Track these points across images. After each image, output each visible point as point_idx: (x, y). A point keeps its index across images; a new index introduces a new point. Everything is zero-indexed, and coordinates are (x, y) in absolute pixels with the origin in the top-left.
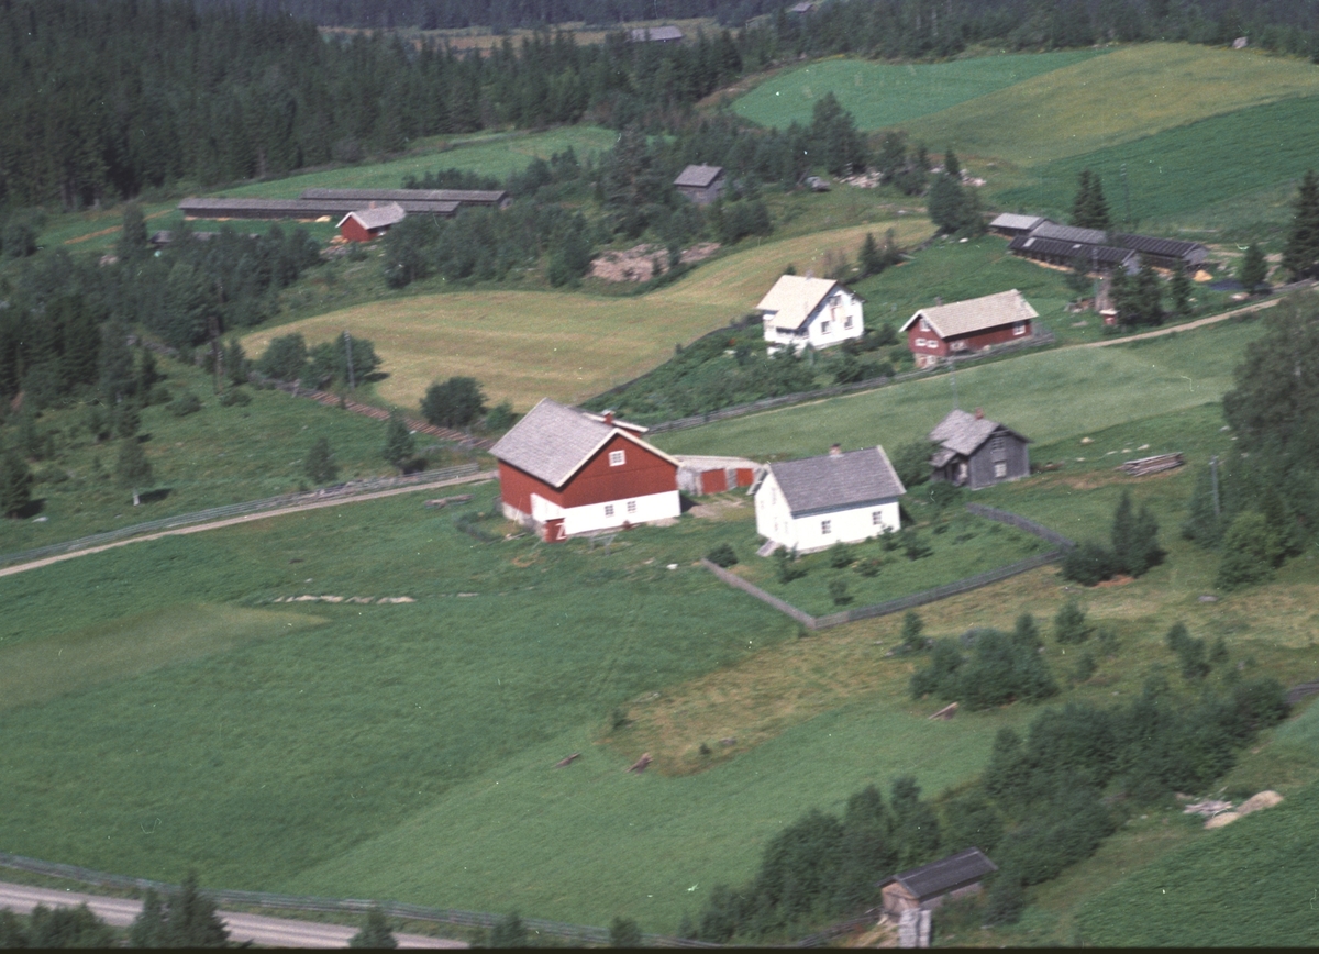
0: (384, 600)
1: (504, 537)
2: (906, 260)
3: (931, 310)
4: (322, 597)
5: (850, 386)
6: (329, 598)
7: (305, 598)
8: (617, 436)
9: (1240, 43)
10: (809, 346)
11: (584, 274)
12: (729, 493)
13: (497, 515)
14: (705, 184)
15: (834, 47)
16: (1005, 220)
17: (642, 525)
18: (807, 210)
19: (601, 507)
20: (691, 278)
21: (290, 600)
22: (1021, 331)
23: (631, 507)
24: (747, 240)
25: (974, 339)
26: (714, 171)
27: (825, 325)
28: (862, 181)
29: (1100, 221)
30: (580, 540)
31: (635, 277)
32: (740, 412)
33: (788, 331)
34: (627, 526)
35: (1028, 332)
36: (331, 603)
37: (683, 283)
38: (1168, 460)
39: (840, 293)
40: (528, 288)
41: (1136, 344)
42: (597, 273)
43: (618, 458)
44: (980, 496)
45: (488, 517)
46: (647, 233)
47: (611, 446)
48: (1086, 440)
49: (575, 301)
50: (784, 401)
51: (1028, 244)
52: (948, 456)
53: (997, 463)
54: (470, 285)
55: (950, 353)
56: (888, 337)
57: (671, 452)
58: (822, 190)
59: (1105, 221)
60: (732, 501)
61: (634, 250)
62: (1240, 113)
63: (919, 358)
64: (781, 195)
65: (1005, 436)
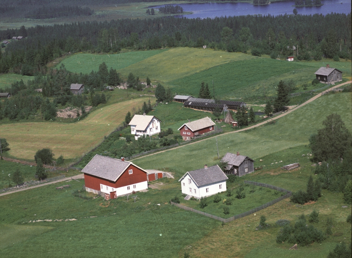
0: (67, 220)
1: (93, 198)
2: (154, 109)
3: (188, 123)
4: (45, 220)
5: (167, 147)
6: (48, 220)
7: (39, 221)
8: (131, 165)
9: (205, 47)
10: (148, 135)
11: (55, 116)
12: (156, 181)
13: (84, 191)
14: (78, 89)
15: (78, 50)
16: (177, 97)
17: (138, 192)
18: (111, 96)
19: (126, 187)
20: (89, 116)
21: (34, 221)
22: (211, 129)
23: (135, 187)
24: (100, 105)
25: (200, 131)
26: (81, 85)
27: (151, 129)
28: (122, 87)
29: (208, 96)
30: (120, 198)
31: (72, 117)
32: (139, 155)
33: (141, 131)
34: (134, 193)
35: (213, 129)
36: (49, 222)
37: (87, 118)
38: (296, 165)
39: (154, 119)
40: (37, 121)
41: (246, 131)
42: (59, 116)
43: (131, 172)
44: (243, 178)
45: (82, 192)
46: (67, 103)
47: (129, 169)
48: (261, 160)
49: (55, 125)
50: (151, 152)
51: (190, 104)
52: (231, 167)
53: (245, 168)
54: (18, 121)
55: (194, 136)
56: (170, 132)
57: (145, 169)
58: (112, 90)
59: (209, 97)
60: (161, 183)
61: (66, 109)
62: (221, 66)
63: (184, 138)
64: (101, 91)
65: (248, 160)
